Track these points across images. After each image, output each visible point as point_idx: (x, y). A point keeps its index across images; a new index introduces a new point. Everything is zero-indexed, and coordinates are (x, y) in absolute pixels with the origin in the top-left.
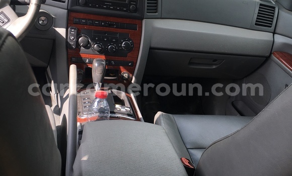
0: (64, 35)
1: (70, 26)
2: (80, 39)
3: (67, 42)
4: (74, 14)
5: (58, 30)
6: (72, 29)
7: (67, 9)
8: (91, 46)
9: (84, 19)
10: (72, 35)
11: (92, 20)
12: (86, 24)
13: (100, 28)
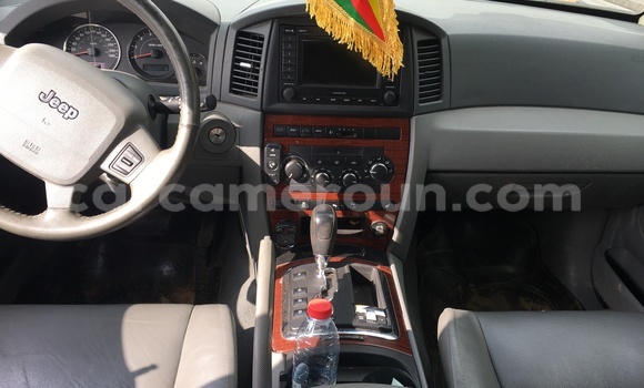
0: (257, 160)
1: (268, 142)
2: (288, 165)
3: (263, 172)
4: (274, 119)
5: (245, 149)
6: (272, 147)
7: (261, 110)
8: (309, 176)
9: (293, 126)
10: (273, 159)
11: (310, 127)
12: (298, 135)
13: (326, 142)
